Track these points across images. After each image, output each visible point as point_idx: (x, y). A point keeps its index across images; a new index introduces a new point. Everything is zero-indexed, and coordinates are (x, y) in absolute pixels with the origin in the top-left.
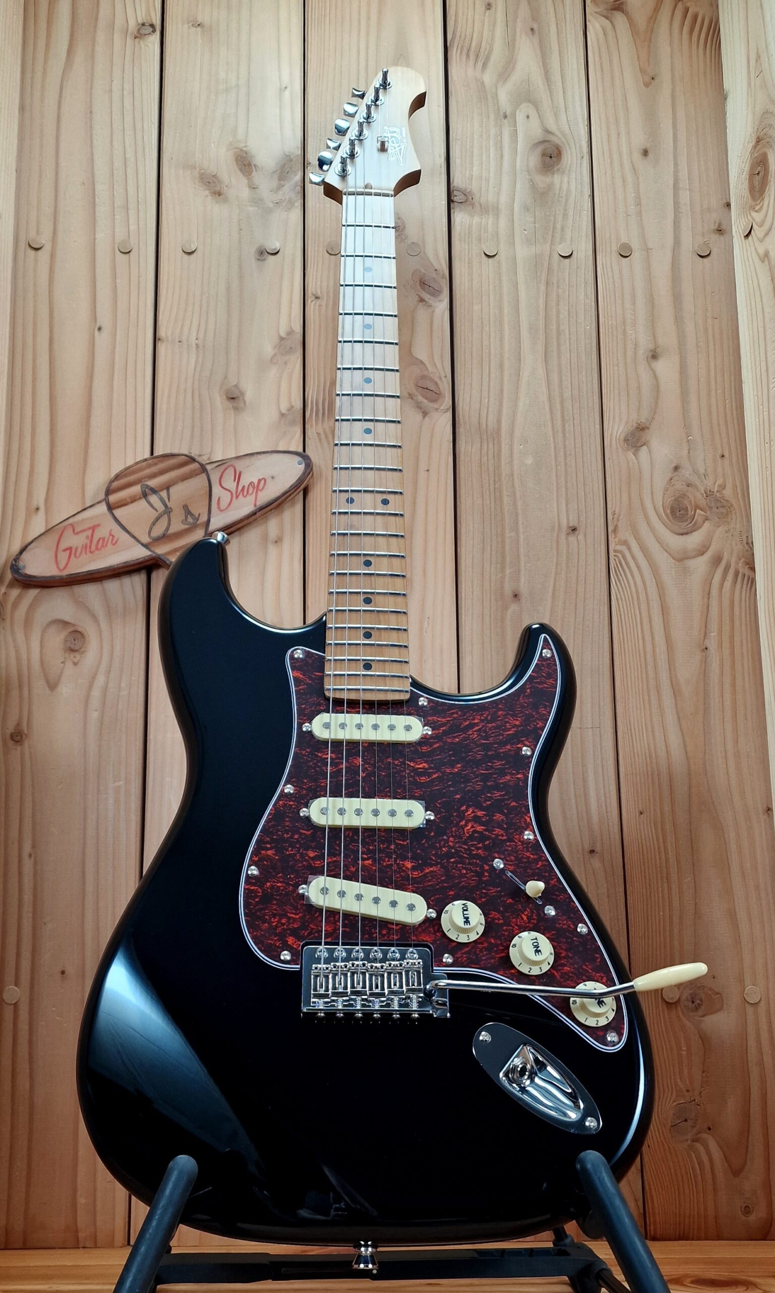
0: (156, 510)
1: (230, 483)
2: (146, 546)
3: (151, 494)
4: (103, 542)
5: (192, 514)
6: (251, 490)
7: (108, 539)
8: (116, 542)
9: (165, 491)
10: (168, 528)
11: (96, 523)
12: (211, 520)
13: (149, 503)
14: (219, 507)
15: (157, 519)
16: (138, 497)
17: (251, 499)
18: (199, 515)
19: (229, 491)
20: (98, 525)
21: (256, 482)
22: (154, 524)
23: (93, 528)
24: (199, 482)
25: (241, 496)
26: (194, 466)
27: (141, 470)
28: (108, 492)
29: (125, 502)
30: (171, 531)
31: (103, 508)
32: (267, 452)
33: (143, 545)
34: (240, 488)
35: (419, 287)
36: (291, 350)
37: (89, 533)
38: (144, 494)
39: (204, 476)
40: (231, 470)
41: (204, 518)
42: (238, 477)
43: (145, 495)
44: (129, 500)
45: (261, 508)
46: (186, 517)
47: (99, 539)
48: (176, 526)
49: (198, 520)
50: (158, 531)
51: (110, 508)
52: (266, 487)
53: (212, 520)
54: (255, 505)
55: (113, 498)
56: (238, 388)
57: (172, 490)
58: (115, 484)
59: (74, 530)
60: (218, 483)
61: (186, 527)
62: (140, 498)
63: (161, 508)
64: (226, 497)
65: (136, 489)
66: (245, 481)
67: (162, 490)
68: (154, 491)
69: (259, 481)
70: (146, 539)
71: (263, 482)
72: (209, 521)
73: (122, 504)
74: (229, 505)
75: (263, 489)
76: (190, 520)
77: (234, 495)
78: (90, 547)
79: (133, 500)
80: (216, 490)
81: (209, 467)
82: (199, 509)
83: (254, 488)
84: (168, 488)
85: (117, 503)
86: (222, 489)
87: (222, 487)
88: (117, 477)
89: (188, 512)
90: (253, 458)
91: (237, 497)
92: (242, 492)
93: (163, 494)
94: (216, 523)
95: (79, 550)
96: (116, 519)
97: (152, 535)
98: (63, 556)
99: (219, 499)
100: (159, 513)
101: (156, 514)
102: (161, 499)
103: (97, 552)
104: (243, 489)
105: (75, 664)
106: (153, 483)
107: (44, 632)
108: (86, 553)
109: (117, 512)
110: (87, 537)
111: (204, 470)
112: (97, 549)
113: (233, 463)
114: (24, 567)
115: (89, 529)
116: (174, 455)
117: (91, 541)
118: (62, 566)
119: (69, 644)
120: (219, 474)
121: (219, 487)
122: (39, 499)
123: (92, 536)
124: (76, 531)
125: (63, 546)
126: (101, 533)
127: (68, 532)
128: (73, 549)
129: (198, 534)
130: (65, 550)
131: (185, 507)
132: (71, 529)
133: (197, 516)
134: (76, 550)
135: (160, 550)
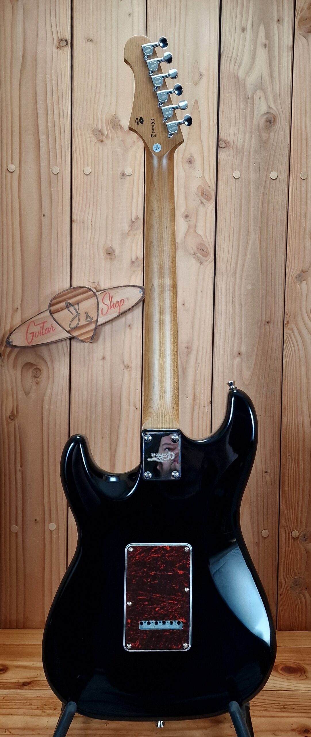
0: (73, 314)
1: (107, 301)
3: (70, 307)
4: (48, 331)
5: (89, 317)
6: (117, 305)
7: (51, 329)
8: (54, 330)
9: (77, 305)
11: (45, 321)
12: (99, 319)
13: (69, 311)
14: (102, 314)
15: (74, 319)
16: (64, 308)
17: (117, 309)
18: (93, 317)
19: (107, 305)
20: (46, 322)
21: (119, 301)
22: (72, 321)
23: (44, 323)
24: (93, 300)
25: (112, 308)
26: (91, 292)
27: (65, 295)
28: (50, 306)
30: (80, 324)
31: (48, 313)
32: (125, 286)
33: (67, 331)
34: (112, 304)
35: (200, 195)
36: (138, 228)
37: (42, 325)
39: (95, 297)
40: (108, 295)
41: (95, 319)
42: (111, 299)
43: (67, 307)
44: (60, 310)
45: (122, 314)
46: (87, 318)
47: (46, 329)
48: (83, 322)
49: (92, 319)
50: (74, 325)
51: (51, 313)
52: (124, 304)
54: (119, 313)
55: (52, 308)
56: (112, 248)
57: (80, 305)
58: (54, 302)
59: (34, 324)
60: (102, 301)
61: (87, 323)
62: (65, 309)
63: (75, 313)
64: (105, 308)
65: (63, 304)
66: (114, 300)
67: (75, 304)
68: (72, 305)
69: (121, 300)
70: (68, 329)
71: (123, 300)
72: (97, 320)
73: (57, 311)
74: (107, 312)
75: (123, 304)
76: (89, 319)
77: (109, 306)
78: (42, 332)
79: (62, 309)
80: (101, 305)
81: (97, 293)
82: (93, 314)
83: (118, 304)
84: (78, 304)
85: (55, 311)
86: (103, 304)
87: (104, 303)
88: (54, 298)
89: (87, 315)
90: (118, 289)
91: (111, 308)
92: (113, 306)
93: (76, 306)
94: (101, 321)
95: (37, 334)
96: (54, 319)
97: (71, 327)
98: (30, 337)
99: (102, 309)
100: (74, 316)
101: (73, 316)
102: (75, 309)
103: (45, 335)
104: (113, 305)
105: (37, 384)
106: (71, 301)
107: (22, 368)
108: (40, 335)
109: (55, 315)
110: (41, 327)
111: (95, 295)
112: (45, 333)
113: (109, 291)
114: (12, 342)
115: (42, 323)
116: (81, 287)
117: (43, 330)
118: (29, 341)
119: (34, 374)
120: (102, 297)
121: (102, 303)
122: (18, 304)
123: (43, 327)
124: (36, 325)
125: (29, 332)
126: (47, 325)
127: (32, 325)
128: (35, 333)
129: (93, 326)
130: (31, 334)
131: (86, 313)
132: (33, 324)
133: (92, 317)
134: (36, 333)
135: (75, 334)
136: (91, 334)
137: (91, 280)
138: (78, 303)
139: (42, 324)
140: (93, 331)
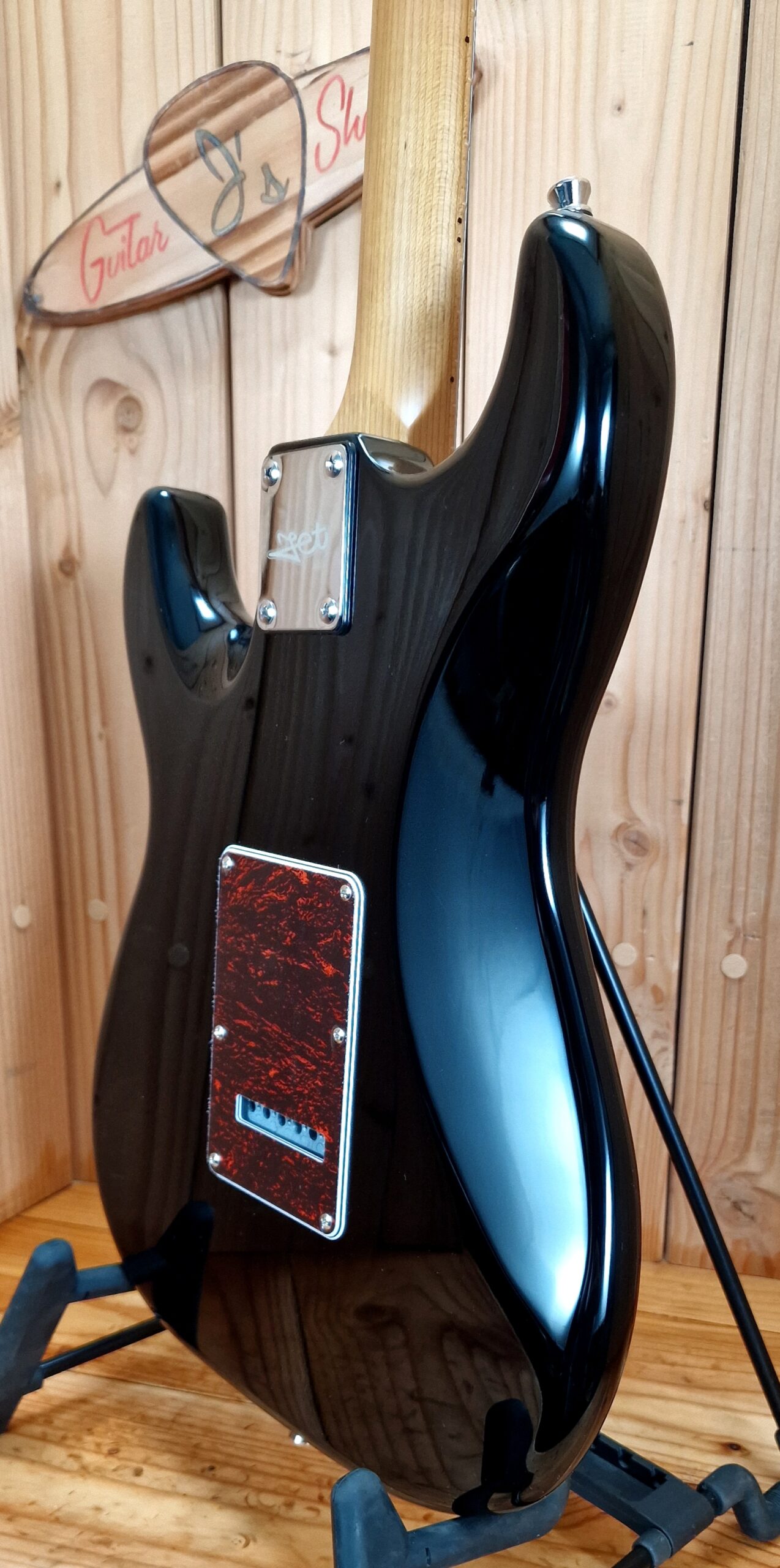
0: (221, 178)
1: (335, 113)
2: (210, 248)
3: (211, 149)
4: (146, 249)
5: (276, 182)
7: (154, 240)
8: (166, 244)
9: (233, 141)
10: (241, 210)
11: (135, 212)
12: (306, 192)
13: (209, 164)
14: (317, 164)
15: (224, 195)
16: (193, 155)
18: (288, 181)
19: (335, 129)
20: (138, 216)
22: (219, 205)
23: (131, 220)
24: (284, 116)
25: (353, 140)
26: (278, 84)
27: (194, 101)
28: (149, 150)
29: (174, 168)
30: (244, 220)
31: (142, 181)
33: (204, 246)
34: (352, 121)
37: (125, 230)
38: (202, 150)
39: (293, 102)
40: (336, 86)
41: (294, 189)
42: (348, 101)
44: (179, 163)
46: (268, 188)
47: (141, 242)
48: (255, 208)
49: (285, 190)
50: (226, 220)
51: (154, 180)
53: (307, 189)
55: (157, 160)
57: (244, 136)
58: (159, 134)
59: (103, 227)
60: (316, 117)
61: (268, 207)
62: (196, 158)
63: (228, 173)
64: (329, 142)
65: (188, 141)
66: (360, 107)
67: (228, 138)
68: (216, 141)
70: (209, 236)
72: (303, 192)
73: (170, 171)
74: (335, 157)
76: (274, 193)
77: (342, 133)
78: (129, 257)
79: (186, 162)
80: (314, 130)
81: (300, 84)
82: (287, 171)
84: (237, 134)
85: (162, 169)
86: (322, 127)
87: (323, 123)
88: (160, 121)
89: (271, 179)
91: (347, 140)
92: (355, 129)
93: (231, 145)
94: (317, 195)
95: (114, 262)
96: (162, 201)
97: (218, 226)
98: (93, 274)
99: (318, 148)
100: (226, 183)
101: (221, 186)
102: (228, 157)
103: (139, 265)
104: (356, 125)
105: (133, 452)
106: (214, 125)
107: (86, 400)
108: (124, 269)
109: (164, 187)
110: (123, 239)
111: (293, 92)
112: (139, 259)
113: (341, 70)
114: (41, 298)
115: (125, 222)
116: (243, 66)
117: (130, 246)
118: (92, 294)
119: (121, 420)
120: (317, 97)
121: (317, 121)
122: (59, 167)
123: (130, 234)
124: (108, 227)
125: (91, 257)
126: (142, 229)
127: (96, 232)
128: (106, 265)
129: (287, 220)
130: (94, 264)
131: (266, 168)
132: (100, 227)
133: (284, 183)
134: (110, 264)
135: (232, 254)
136: (282, 252)
137: (287, 47)
138: (235, 131)
139: (126, 228)
140: (287, 238)
